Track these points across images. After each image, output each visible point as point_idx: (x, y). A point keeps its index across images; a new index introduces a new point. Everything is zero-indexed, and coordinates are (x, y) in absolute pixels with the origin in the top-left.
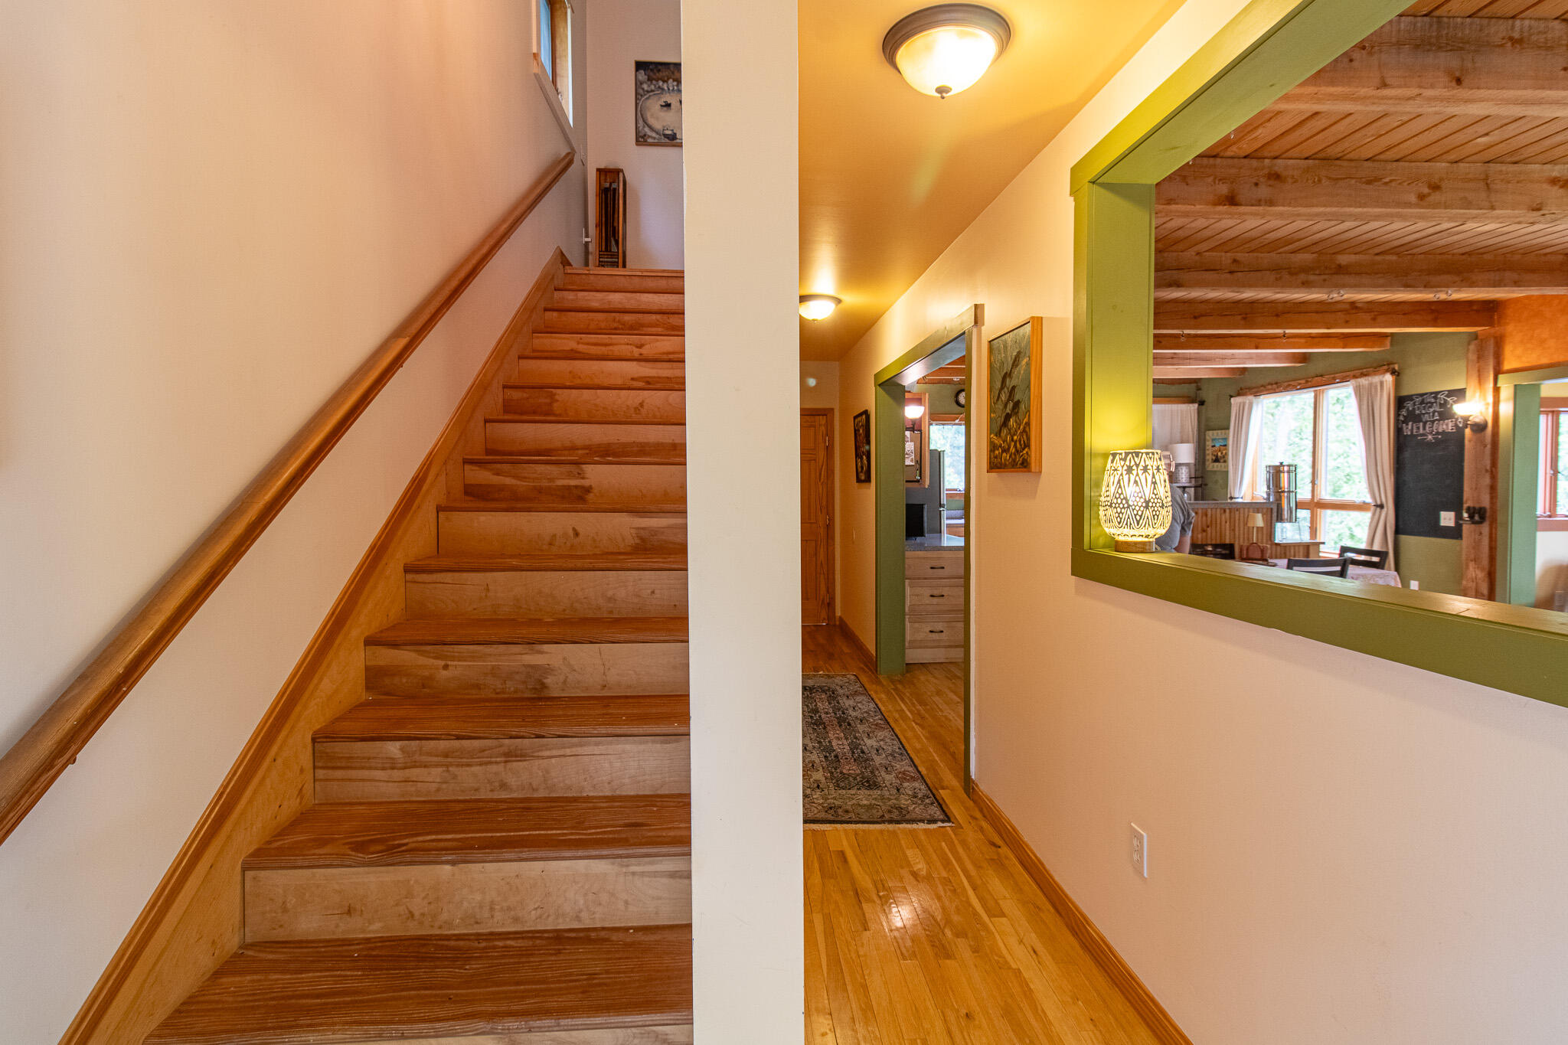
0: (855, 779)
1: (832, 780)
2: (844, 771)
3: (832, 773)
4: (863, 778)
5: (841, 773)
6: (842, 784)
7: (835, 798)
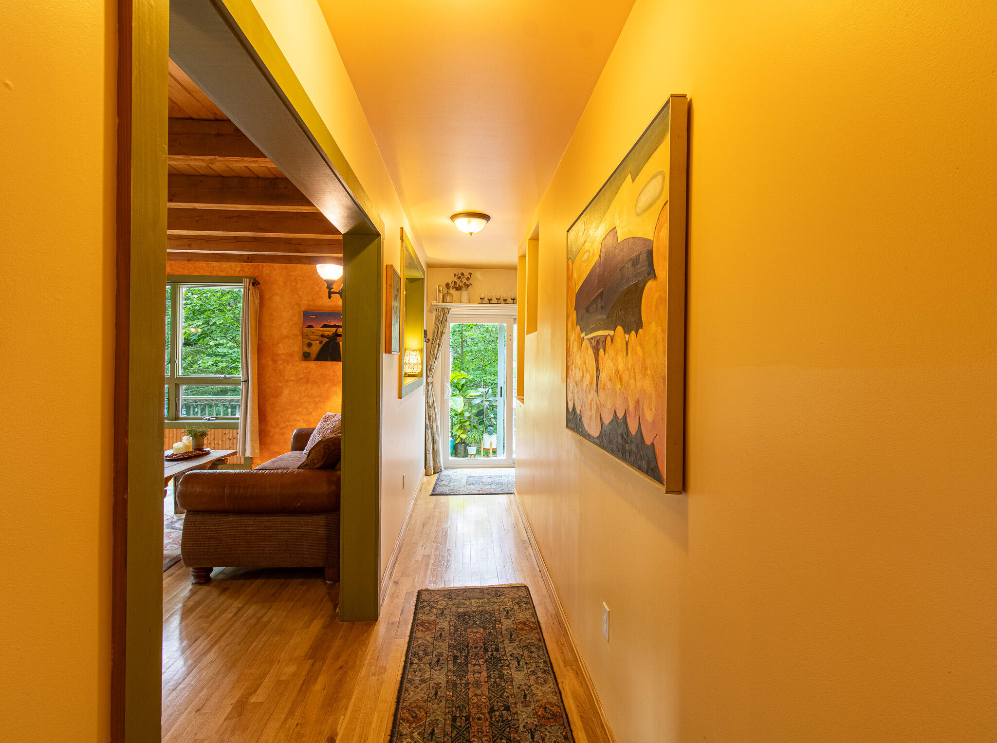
0: (475, 622)
1: (495, 620)
2: (482, 630)
3: (494, 628)
4: (467, 623)
5: (485, 629)
6: (487, 616)
7: (496, 603)
